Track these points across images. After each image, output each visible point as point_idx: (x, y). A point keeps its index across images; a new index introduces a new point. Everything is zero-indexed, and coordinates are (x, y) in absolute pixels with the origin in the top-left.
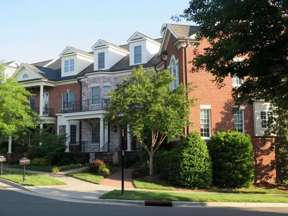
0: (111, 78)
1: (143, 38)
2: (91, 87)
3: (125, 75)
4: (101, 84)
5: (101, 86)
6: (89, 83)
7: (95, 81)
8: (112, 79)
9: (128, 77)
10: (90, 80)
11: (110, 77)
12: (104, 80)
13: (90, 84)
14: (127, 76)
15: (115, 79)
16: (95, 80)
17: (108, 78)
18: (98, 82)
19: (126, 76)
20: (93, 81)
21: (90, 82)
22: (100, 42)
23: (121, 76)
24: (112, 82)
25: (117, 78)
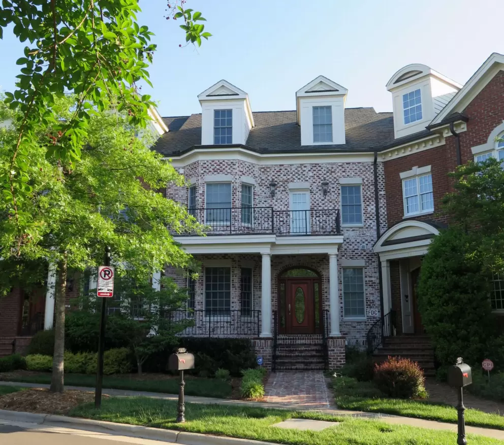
0: (254, 167)
1: (338, 91)
2: (205, 182)
3: (291, 165)
4: (237, 177)
5: (237, 181)
6: (202, 172)
7: (219, 169)
8: (256, 169)
9: (299, 169)
10: (205, 166)
11: (252, 164)
12: (242, 170)
13: (205, 174)
14: (295, 166)
15: (263, 170)
16: (218, 167)
17: (250, 166)
18: (229, 171)
19: (292, 167)
20: (213, 167)
21: (204, 170)
22: (223, 86)
23: (281, 165)
24: (257, 175)
25: (268, 170)
